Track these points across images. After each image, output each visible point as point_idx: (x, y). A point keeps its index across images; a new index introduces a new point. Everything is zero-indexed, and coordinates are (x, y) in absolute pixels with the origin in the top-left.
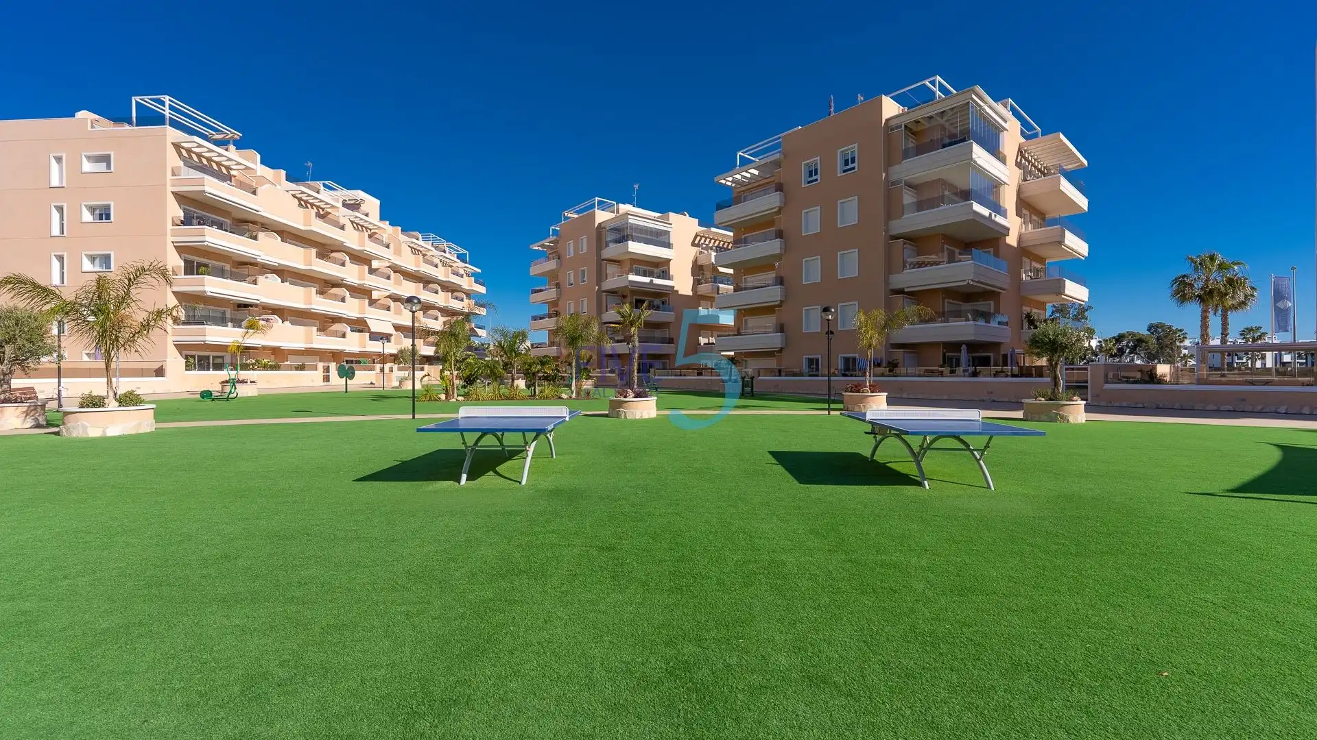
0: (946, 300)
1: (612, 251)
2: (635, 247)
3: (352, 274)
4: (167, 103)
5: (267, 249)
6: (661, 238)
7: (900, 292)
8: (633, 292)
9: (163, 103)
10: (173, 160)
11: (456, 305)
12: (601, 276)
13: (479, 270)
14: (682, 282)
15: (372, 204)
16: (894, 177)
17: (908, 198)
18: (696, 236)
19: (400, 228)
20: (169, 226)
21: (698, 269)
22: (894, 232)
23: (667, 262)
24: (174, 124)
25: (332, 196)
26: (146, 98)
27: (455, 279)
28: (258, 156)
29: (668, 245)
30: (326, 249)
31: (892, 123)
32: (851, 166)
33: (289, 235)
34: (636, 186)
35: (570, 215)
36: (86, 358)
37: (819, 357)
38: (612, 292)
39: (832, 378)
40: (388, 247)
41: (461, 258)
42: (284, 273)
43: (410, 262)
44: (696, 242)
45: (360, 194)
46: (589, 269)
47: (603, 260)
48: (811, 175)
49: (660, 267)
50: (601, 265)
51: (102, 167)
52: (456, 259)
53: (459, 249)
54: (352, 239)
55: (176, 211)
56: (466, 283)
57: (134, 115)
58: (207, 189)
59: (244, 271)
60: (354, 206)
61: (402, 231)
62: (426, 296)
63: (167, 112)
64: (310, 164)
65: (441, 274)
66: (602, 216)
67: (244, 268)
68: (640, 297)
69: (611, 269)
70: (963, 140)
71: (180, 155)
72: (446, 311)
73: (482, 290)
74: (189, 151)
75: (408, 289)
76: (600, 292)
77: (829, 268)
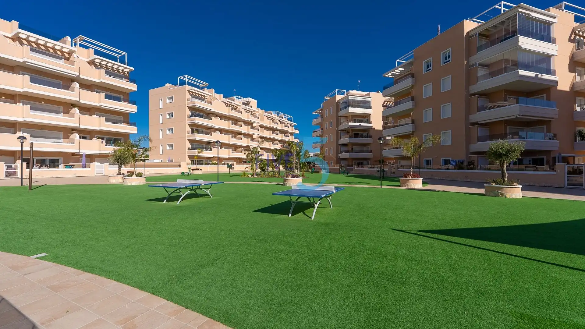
0: (508, 127)
1: (342, 113)
2: (352, 110)
3: (245, 129)
4: (186, 77)
5: (215, 123)
6: (366, 105)
7: (476, 124)
8: (352, 130)
9: (185, 77)
10: (188, 96)
11: (286, 139)
12: (338, 124)
13: (296, 124)
14: (377, 123)
15: (254, 102)
16: (472, 63)
17: (481, 72)
18: (385, 101)
19: (264, 110)
20: (187, 117)
21: (385, 118)
22: (471, 92)
23: (369, 115)
24: (189, 84)
25: (238, 101)
26: (181, 77)
27: (286, 129)
28: (214, 91)
29: (370, 107)
30: (235, 121)
31: (470, 34)
32: (448, 60)
33: (222, 117)
34: (359, 81)
35: (327, 98)
36: (167, 161)
37: (431, 159)
38: (343, 131)
39: (421, 170)
40: (258, 118)
41: (289, 119)
42: (221, 131)
43: (267, 123)
44: (385, 104)
45: (250, 99)
46: (334, 121)
47: (339, 117)
48: (428, 67)
49: (366, 118)
50: (338, 118)
51: (171, 101)
52: (287, 121)
53: (289, 116)
54: (244, 116)
55: (189, 113)
56: (290, 130)
57: (179, 83)
58: (196, 104)
59: (209, 131)
60: (247, 104)
61: (265, 111)
62: (274, 136)
63: (186, 80)
64: (235, 90)
65: (280, 127)
66: (338, 97)
67: (209, 130)
68: (356, 133)
69: (342, 120)
70: (514, 35)
71: (190, 94)
72: (281, 141)
73: (297, 132)
74: (192, 92)
75: (267, 134)
76: (338, 131)
77: (436, 114)
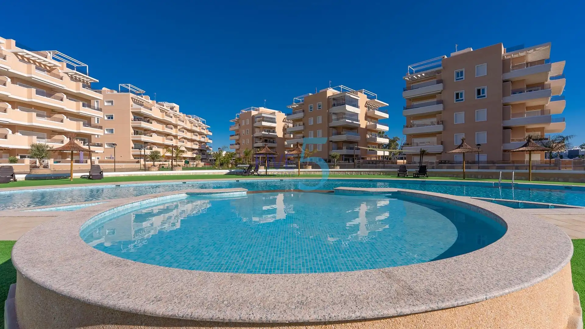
1: (256, 124)
2: (264, 124)
3: (173, 131)
4: (130, 86)
5: (154, 126)
6: (273, 120)
8: (264, 137)
9: (128, 86)
10: (131, 102)
11: (203, 140)
12: (253, 132)
13: (210, 127)
14: (279, 133)
15: (177, 107)
17: (334, 117)
18: (284, 119)
19: (185, 114)
20: (131, 121)
21: (285, 130)
23: (275, 128)
24: (132, 92)
25: (166, 106)
26: (122, 84)
27: (203, 131)
28: (149, 98)
29: (275, 122)
30: (167, 124)
31: (330, 98)
32: (320, 107)
33: (159, 121)
34: (265, 100)
35: (243, 111)
36: (106, 159)
38: (257, 137)
40: (183, 122)
41: (204, 123)
43: (189, 126)
44: (284, 121)
45: (173, 104)
46: (250, 130)
47: (255, 127)
48: (311, 109)
49: (273, 129)
50: (253, 128)
51: (110, 104)
52: (202, 124)
53: (203, 119)
54: (173, 121)
55: (132, 117)
56: (205, 132)
57: (120, 90)
58: (142, 111)
60: (173, 109)
62: (194, 137)
63: (130, 89)
65: (198, 129)
66: (254, 113)
67: (145, 132)
68: (266, 140)
69: (257, 130)
70: (344, 104)
71: (133, 101)
72: (200, 142)
73: (211, 134)
74: (136, 100)
75: (189, 135)
76: (253, 137)
